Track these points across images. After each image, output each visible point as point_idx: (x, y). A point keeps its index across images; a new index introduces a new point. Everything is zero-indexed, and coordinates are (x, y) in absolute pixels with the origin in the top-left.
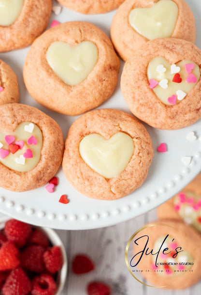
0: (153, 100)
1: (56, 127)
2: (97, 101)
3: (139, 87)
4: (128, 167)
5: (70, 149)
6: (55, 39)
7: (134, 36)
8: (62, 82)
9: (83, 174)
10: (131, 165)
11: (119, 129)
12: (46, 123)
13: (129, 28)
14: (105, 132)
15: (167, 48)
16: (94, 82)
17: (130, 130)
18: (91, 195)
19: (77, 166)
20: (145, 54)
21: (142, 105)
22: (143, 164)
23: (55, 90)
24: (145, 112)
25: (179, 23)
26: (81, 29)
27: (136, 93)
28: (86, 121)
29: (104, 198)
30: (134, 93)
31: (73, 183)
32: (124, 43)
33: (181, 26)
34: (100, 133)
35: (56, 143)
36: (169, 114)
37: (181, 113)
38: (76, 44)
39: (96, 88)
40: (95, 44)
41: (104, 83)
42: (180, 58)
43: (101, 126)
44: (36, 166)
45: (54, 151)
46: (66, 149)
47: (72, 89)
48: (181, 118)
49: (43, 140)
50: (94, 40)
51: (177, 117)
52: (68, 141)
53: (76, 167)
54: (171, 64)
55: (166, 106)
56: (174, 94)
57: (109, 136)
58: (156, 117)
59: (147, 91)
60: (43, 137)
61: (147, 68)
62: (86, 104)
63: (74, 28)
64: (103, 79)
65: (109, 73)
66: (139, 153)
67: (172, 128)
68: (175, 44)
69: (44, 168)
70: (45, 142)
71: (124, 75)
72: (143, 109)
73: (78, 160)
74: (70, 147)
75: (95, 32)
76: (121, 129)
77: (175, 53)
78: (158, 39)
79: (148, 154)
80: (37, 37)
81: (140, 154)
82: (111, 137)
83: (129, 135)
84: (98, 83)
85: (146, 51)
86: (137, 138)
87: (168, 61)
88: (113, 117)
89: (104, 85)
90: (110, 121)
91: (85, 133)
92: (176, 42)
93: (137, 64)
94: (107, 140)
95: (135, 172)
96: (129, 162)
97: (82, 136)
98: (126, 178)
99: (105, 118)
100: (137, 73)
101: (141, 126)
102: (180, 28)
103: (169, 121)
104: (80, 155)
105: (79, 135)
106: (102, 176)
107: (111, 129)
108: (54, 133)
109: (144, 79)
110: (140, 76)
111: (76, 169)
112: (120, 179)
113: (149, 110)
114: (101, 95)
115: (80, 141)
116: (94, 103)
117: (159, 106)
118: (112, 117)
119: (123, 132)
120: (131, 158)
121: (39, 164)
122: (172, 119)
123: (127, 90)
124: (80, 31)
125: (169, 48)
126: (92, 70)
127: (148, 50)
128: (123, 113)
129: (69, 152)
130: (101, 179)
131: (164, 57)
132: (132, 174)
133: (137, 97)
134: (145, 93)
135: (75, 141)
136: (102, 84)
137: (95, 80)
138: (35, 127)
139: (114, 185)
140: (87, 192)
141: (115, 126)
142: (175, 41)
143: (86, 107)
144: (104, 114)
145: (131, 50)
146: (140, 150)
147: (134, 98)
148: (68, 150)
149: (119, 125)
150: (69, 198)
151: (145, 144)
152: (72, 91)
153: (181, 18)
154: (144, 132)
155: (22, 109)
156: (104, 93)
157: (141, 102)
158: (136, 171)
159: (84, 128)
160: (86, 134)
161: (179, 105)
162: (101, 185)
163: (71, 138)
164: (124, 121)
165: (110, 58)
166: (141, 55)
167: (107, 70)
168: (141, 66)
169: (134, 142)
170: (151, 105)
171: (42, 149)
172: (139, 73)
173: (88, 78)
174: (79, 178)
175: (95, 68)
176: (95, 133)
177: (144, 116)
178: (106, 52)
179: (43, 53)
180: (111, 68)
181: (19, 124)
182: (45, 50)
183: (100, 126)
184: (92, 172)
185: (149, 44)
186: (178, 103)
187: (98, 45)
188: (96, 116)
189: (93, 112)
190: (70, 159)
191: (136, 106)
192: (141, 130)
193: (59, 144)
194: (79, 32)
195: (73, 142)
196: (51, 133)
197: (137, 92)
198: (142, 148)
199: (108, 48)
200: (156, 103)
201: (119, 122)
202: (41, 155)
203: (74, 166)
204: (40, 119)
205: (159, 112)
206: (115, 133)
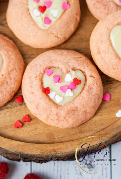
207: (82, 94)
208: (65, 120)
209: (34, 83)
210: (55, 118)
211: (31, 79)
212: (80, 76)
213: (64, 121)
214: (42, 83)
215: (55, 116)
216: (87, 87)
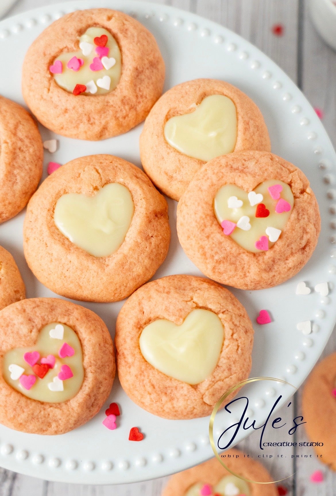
0: (234, 250)
1: (95, 320)
2: (149, 271)
3: (208, 237)
4: (222, 359)
5: (126, 352)
6: (62, 192)
7: (179, 160)
8: (89, 255)
9: (156, 387)
10: (225, 356)
11: (195, 305)
12: (79, 318)
13: (168, 150)
14: (174, 315)
15: (235, 170)
16: (137, 244)
17: (210, 303)
18: (175, 416)
19: (144, 376)
20: (205, 186)
21: (219, 262)
22: (242, 350)
23: (82, 270)
24: (225, 272)
25: (241, 126)
26: (98, 168)
27: (207, 247)
28: (140, 304)
29: (196, 416)
30: (202, 247)
31: (143, 403)
32: (166, 174)
33: (246, 129)
34: (166, 317)
35: (102, 345)
36: (263, 266)
37: (279, 259)
38: (95, 192)
39: (143, 252)
40: (124, 185)
41: (153, 240)
42: (259, 179)
43: (166, 307)
44: (81, 388)
45: (102, 358)
46: (120, 353)
47: (107, 263)
48: (281, 267)
49: (82, 345)
50: (121, 180)
51: (276, 267)
52: (120, 340)
53: (143, 378)
54: (247, 192)
55: (254, 255)
56: (264, 235)
57: (181, 320)
58: (245, 275)
59: (221, 241)
60: (80, 340)
61: (213, 205)
62: (134, 279)
63: (86, 169)
64: (150, 235)
65: (155, 224)
66: (232, 335)
67: (271, 284)
68: (245, 161)
69: (93, 388)
70: (85, 348)
71: (182, 224)
72: (222, 267)
73: (143, 367)
74: (125, 349)
75: (119, 166)
76: (196, 303)
77: (248, 175)
78: (218, 158)
79: (246, 332)
80: (32, 194)
81: (235, 336)
82: (184, 319)
83: (210, 310)
84: (144, 244)
85: (206, 180)
86: (223, 313)
87: (241, 188)
88: (180, 288)
89: (153, 244)
90: (176, 295)
91: (144, 321)
92: (245, 158)
93: (196, 204)
94: (180, 325)
95: (233, 366)
96: (221, 352)
97: (139, 328)
98: (222, 378)
99: (168, 293)
100: (201, 217)
101: (224, 293)
102: (244, 134)
103: (265, 275)
104: (143, 358)
105: (135, 328)
106: (186, 383)
107: (181, 307)
108: (95, 330)
109: (212, 223)
110: (206, 221)
111: (143, 380)
112: (213, 382)
113: (232, 267)
114: (153, 260)
115: (139, 337)
116: (145, 275)
117: (245, 257)
118: (178, 289)
119: (201, 308)
120: (223, 345)
121: (85, 383)
122: (268, 272)
123: (191, 245)
124: (97, 171)
125: (237, 169)
126: (130, 226)
127: (208, 178)
128: (194, 279)
129: (125, 358)
130: (186, 387)
131: (235, 183)
132: (230, 369)
133: (209, 253)
134: (220, 243)
135: (132, 339)
136: (151, 243)
137: (139, 241)
138: (65, 330)
139: (207, 393)
140: (168, 412)
141: (187, 302)
142: (244, 155)
143: (135, 284)
144: (164, 287)
145: (181, 181)
146: (232, 330)
147: (204, 254)
148: (123, 354)
149: (192, 299)
150: (143, 431)
151: (238, 319)
152: (108, 265)
153: (243, 118)
154: (232, 299)
155: (38, 306)
156: (156, 256)
157: (216, 257)
158: (234, 363)
159: (140, 316)
160: (145, 324)
161: (274, 249)
162: (186, 398)
163: (124, 336)
164: (198, 291)
165: (151, 201)
166: (200, 189)
167: (153, 220)
168: (204, 205)
169: (220, 319)
170: (233, 259)
171: (83, 360)
172: (204, 216)
173: (127, 239)
174: (150, 394)
175: (133, 222)
176: (158, 318)
177: (226, 278)
178: (144, 193)
179: (49, 218)
180: (156, 216)
181: (40, 331)
182: (51, 212)
183: (164, 308)
184: (168, 381)
185: (206, 170)
186: (272, 246)
187: (129, 186)
188: (153, 293)
189: (147, 288)
190: (130, 367)
191: (210, 266)
192: (226, 298)
193: (106, 345)
194: (96, 173)
195: (128, 340)
196: (91, 332)
197: (207, 244)
198: (235, 325)
199: (145, 187)
200: (240, 254)
201: (191, 294)
202: (85, 370)
203: (139, 377)
204: (69, 315)
205: (246, 266)
206: (189, 313)
207: (124, 49)
208: (140, 99)
209: (55, 99)
210: (126, 110)
211: (45, 100)
212: (98, 32)
213: (139, 103)
214: (64, 90)
215: (122, 107)
216: (120, 36)
